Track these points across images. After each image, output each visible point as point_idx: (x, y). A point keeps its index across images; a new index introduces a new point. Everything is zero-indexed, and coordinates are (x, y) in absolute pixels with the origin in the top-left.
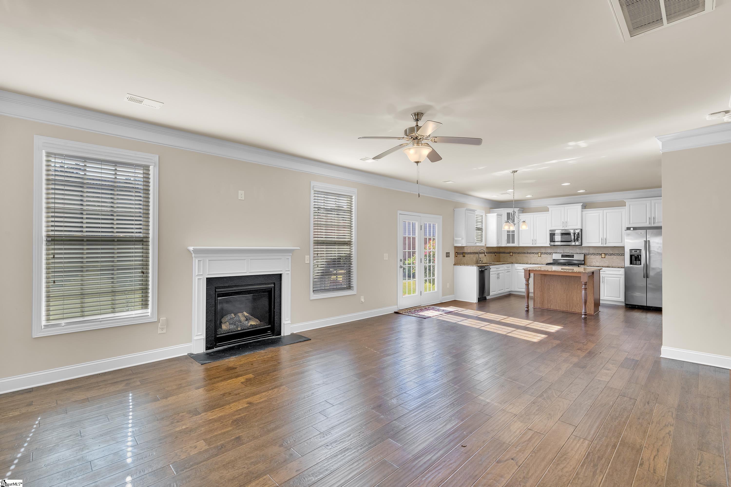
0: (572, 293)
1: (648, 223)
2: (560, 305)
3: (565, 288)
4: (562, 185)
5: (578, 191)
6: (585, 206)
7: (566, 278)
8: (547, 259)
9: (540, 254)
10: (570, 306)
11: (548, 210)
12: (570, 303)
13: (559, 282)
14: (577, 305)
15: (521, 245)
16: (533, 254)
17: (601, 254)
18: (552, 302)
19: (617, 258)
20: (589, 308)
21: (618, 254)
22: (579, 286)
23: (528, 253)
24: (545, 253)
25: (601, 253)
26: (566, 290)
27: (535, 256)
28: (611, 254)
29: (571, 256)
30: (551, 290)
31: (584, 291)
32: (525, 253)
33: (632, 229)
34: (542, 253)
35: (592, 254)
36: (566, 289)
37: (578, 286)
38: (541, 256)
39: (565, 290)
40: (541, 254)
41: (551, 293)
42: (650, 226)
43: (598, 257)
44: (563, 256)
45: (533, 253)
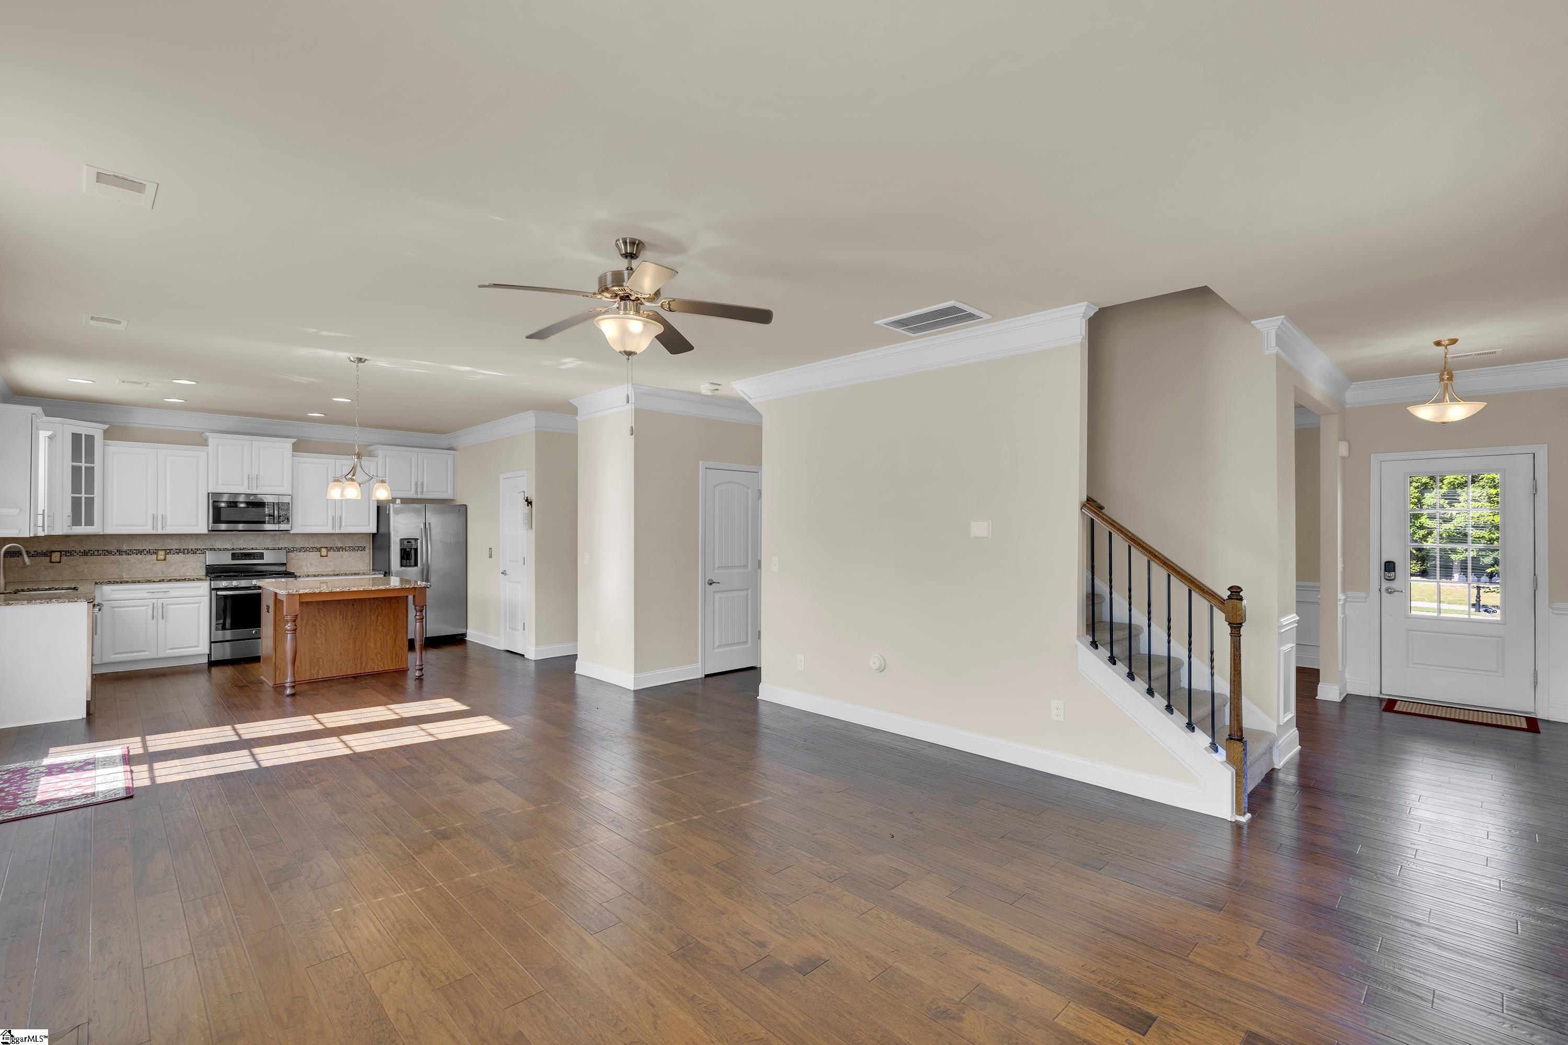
0: (366, 633)
1: (413, 491)
2: (341, 665)
3: (352, 627)
4: (334, 399)
5: (309, 414)
6: (298, 447)
7: (353, 605)
8: (184, 566)
9: (161, 553)
10: (361, 663)
11: (205, 443)
12: (362, 655)
13: (338, 613)
14: (377, 656)
15: (111, 530)
16: (139, 556)
17: (319, 550)
18: (321, 664)
19: (350, 556)
20: (399, 657)
21: (352, 548)
22: (380, 618)
23: (120, 552)
24: (179, 551)
25: (319, 546)
26: (353, 631)
27: (144, 560)
28: (339, 549)
29: (257, 556)
30: (319, 635)
31: (420, 624)
32: (109, 552)
33: (398, 501)
34: (168, 552)
35: (300, 550)
36: (354, 628)
37: (378, 617)
38: (165, 559)
39: (351, 631)
40: (166, 554)
41: (318, 642)
42: (415, 496)
43: (314, 555)
44: (234, 556)
45: (140, 552)
